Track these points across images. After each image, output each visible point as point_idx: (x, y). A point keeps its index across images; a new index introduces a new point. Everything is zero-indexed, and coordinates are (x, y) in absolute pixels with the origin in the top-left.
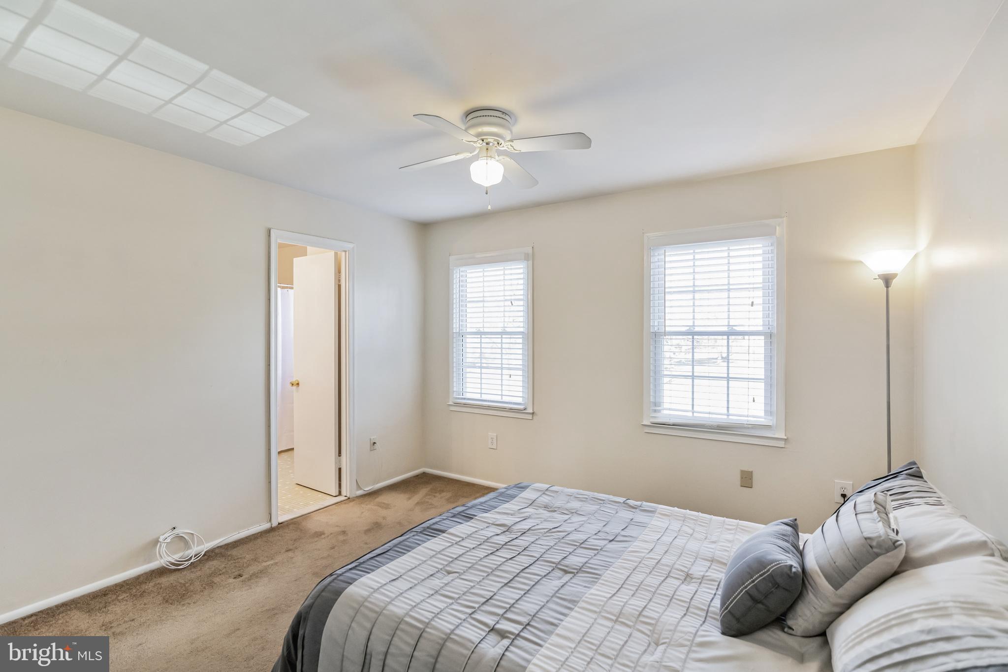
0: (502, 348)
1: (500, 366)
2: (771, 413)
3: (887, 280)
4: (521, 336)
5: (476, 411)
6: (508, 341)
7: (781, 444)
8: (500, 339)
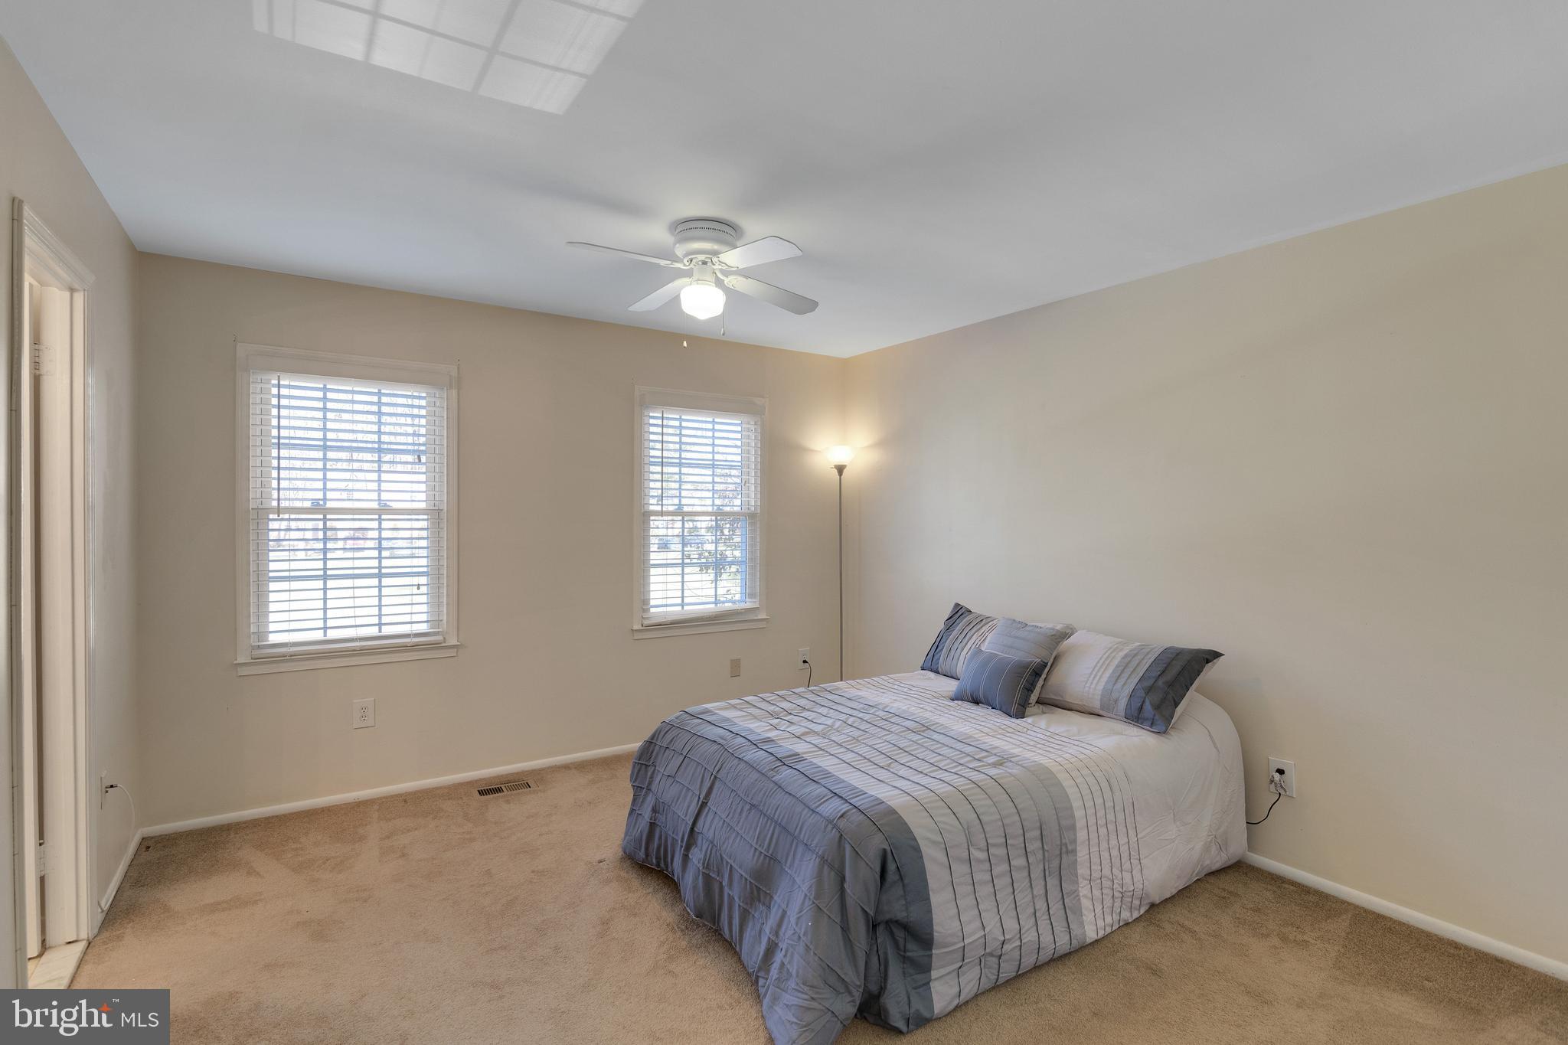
0: (380, 539)
1: (376, 571)
2: (752, 595)
3: (840, 469)
4: (426, 517)
5: (320, 664)
6: (391, 524)
7: (763, 625)
8: (377, 522)
